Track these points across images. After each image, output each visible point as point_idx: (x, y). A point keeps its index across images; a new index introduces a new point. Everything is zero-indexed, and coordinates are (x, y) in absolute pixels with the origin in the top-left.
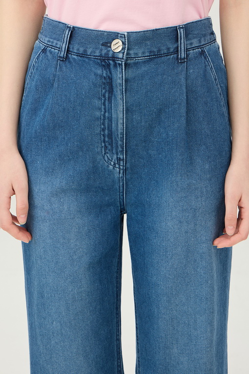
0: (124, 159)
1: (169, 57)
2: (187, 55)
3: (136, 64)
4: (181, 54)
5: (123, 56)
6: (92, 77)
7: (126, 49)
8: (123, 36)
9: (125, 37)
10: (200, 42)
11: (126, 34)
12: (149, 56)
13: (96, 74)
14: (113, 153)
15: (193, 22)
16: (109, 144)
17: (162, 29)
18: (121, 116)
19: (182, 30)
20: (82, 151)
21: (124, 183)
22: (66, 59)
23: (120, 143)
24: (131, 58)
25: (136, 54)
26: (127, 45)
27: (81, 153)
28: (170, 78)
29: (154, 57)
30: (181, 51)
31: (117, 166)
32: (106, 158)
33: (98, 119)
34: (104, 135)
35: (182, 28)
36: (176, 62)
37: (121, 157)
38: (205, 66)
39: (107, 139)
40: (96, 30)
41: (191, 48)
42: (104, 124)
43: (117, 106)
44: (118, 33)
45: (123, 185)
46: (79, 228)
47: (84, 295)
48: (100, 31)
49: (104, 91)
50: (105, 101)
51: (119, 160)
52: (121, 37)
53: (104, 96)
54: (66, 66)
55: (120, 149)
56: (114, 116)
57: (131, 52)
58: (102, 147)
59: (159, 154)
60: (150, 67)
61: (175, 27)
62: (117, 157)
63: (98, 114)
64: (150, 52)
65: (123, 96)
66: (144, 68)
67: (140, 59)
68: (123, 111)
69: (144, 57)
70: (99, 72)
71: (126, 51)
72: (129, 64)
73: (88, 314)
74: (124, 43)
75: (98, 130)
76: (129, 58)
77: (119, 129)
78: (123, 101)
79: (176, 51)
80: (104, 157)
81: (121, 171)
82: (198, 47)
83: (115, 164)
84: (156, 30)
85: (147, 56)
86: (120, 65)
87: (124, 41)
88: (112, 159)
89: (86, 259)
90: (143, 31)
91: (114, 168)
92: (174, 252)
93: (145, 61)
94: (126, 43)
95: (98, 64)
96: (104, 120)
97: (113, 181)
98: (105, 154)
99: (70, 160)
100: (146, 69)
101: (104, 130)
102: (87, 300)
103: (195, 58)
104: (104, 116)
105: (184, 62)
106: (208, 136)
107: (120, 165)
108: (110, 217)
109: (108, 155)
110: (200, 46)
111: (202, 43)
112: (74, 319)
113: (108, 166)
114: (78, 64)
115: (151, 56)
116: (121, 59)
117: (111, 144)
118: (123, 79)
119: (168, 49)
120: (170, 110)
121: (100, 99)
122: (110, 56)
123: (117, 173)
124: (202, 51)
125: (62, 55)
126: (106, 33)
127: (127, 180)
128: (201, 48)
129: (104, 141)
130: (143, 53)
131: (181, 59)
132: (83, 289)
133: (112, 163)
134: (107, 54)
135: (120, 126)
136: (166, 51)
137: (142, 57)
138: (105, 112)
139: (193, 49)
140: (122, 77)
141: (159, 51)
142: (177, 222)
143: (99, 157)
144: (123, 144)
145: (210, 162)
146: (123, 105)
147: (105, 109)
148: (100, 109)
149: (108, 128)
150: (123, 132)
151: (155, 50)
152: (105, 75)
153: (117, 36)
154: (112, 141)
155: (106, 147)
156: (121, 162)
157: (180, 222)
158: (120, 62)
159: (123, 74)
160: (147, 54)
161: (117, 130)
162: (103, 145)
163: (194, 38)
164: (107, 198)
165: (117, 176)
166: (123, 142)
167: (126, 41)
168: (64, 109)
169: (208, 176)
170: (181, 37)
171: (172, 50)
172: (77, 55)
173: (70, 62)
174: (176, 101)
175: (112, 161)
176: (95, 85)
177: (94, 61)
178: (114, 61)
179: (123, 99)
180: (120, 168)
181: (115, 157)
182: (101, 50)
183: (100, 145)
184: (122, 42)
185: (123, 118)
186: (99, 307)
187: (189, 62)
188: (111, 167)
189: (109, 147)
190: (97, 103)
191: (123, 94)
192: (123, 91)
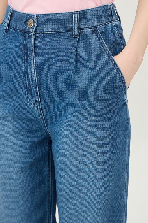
0: (39, 101)
1: (66, 33)
2: (80, 33)
3: (42, 36)
4: (74, 31)
5: (33, 31)
6: (18, 44)
7: (35, 26)
8: (34, 17)
9: (35, 18)
10: (93, 23)
11: (36, 15)
12: (51, 32)
13: (20, 42)
14: (32, 97)
15: (88, 10)
16: (30, 90)
17: (61, 13)
18: (33, 71)
19: (76, 14)
20: (14, 93)
21: (43, 117)
22: (7, 31)
23: (35, 90)
24: (39, 32)
25: (42, 30)
26: (36, 23)
27: (14, 94)
28: (65, 48)
29: (55, 33)
30: (74, 30)
31: (35, 105)
32: (28, 99)
33: (22, 72)
34: (26, 84)
35: (77, 13)
36: (71, 37)
37: (38, 100)
38: (96, 41)
39: (28, 87)
40: (22, 12)
41: (85, 28)
42: (25, 76)
43: (30, 64)
44: (32, 15)
45: (43, 119)
46: (14, 144)
47: (18, 189)
48: (23, 13)
49: (24, 54)
50: (25, 61)
51: (36, 101)
52: (33, 17)
53: (24, 57)
54: (7, 36)
55: (36, 94)
56: (29, 71)
57: (39, 28)
58: (26, 92)
59: (61, 100)
60: (52, 39)
61: (71, 12)
62: (35, 100)
63: (21, 69)
64: (52, 29)
65: (33, 58)
66: (47, 40)
67: (45, 33)
68: (34, 68)
69: (48, 32)
70: (22, 41)
71: (35, 27)
72: (38, 36)
73: (22, 202)
74: (34, 22)
75: (22, 80)
76: (38, 32)
77: (33, 80)
78: (34, 61)
79: (72, 30)
80: (27, 99)
81: (39, 110)
82: (91, 28)
83: (34, 104)
84: (57, 14)
85: (50, 32)
86: (31, 36)
87: (34, 20)
88: (32, 100)
89: (19, 165)
90: (48, 14)
91: (33, 107)
92: (69, 168)
93: (48, 35)
94: (36, 22)
95: (21, 35)
96: (25, 73)
97: (35, 116)
98: (28, 96)
99: (8, 97)
100: (49, 40)
101: (25, 80)
102: (21, 193)
103: (87, 35)
104: (25, 71)
105: (77, 37)
106: (96, 90)
107: (37, 105)
108: (37, 139)
109: (30, 98)
110: (94, 26)
111: (96, 25)
112: (12, 204)
113: (30, 105)
114: (13, 35)
115: (53, 31)
116: (31, 32)
117: (31, 90)
118: (32, 46)
119: (66, 28)
120: (63, 70)
121: (22, 59)
122: (27, 30)
123: (36, 110)
124: (95, 30)
125: (6, 28)
126: (26, 15)
127: (45, 116)
128: (94, 28)
129: (27, 88)
130: (47, 29)
131: (74, 35)
132: (17, 185)
133: (32, 103)
134: (25, 29)
135: (33, 78)
136: (64, 29)
137: (46, 32)
138: (25, 68)
139: (87, 28)
140: (32, 45)
141: (59, 28)
142: (70, 148)
143: (25, 98)
144: (37, 91)
145: (96, 109)
146: (34, 64)
147: (25, 66)
148: (22, 66)
149: (28, 79)
150: (36, 82)
151: (56, 28)
152: (24, 43)
153: (31, 17)
154: (31, 88)
155: (28, 92)
156: (38, 103)
157: (72, 148)
158: (31, 35)
159: (32, 43)
160: (50, 30)
161: (32, 81)
162: (26, 90)
163: (88, 21)
164: (34, 126)
165: (37, 112)
166: (37, 90)
167: (36, 20)
168: (3, 64)
169: (94, 118)
170: (75, 19)
171: (68, 29)
172: (13, 29)
173: (9, 33)
174: (67, 64)
175: (32, 102)
176: (19, 49)
177: (20, 34)
178: (28, 34)
179: (34, 60)
180: (38, 107)
181: (34, 99)
182: (23, 26)
183: (24, 90)
184: (34, 21)
185: (35, 73)
186: (31, 198)
187: (81, 38)
188: (32, 106)
189: (30, 92)
190: (21, 62)
191: (33, 57)
192: (33, 55)
